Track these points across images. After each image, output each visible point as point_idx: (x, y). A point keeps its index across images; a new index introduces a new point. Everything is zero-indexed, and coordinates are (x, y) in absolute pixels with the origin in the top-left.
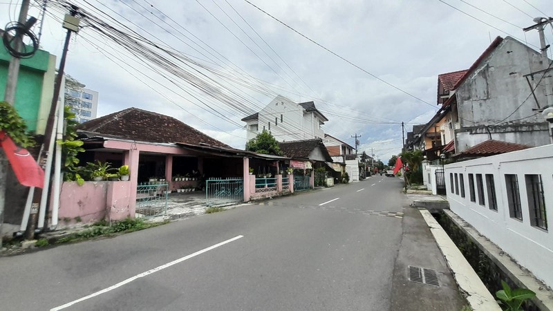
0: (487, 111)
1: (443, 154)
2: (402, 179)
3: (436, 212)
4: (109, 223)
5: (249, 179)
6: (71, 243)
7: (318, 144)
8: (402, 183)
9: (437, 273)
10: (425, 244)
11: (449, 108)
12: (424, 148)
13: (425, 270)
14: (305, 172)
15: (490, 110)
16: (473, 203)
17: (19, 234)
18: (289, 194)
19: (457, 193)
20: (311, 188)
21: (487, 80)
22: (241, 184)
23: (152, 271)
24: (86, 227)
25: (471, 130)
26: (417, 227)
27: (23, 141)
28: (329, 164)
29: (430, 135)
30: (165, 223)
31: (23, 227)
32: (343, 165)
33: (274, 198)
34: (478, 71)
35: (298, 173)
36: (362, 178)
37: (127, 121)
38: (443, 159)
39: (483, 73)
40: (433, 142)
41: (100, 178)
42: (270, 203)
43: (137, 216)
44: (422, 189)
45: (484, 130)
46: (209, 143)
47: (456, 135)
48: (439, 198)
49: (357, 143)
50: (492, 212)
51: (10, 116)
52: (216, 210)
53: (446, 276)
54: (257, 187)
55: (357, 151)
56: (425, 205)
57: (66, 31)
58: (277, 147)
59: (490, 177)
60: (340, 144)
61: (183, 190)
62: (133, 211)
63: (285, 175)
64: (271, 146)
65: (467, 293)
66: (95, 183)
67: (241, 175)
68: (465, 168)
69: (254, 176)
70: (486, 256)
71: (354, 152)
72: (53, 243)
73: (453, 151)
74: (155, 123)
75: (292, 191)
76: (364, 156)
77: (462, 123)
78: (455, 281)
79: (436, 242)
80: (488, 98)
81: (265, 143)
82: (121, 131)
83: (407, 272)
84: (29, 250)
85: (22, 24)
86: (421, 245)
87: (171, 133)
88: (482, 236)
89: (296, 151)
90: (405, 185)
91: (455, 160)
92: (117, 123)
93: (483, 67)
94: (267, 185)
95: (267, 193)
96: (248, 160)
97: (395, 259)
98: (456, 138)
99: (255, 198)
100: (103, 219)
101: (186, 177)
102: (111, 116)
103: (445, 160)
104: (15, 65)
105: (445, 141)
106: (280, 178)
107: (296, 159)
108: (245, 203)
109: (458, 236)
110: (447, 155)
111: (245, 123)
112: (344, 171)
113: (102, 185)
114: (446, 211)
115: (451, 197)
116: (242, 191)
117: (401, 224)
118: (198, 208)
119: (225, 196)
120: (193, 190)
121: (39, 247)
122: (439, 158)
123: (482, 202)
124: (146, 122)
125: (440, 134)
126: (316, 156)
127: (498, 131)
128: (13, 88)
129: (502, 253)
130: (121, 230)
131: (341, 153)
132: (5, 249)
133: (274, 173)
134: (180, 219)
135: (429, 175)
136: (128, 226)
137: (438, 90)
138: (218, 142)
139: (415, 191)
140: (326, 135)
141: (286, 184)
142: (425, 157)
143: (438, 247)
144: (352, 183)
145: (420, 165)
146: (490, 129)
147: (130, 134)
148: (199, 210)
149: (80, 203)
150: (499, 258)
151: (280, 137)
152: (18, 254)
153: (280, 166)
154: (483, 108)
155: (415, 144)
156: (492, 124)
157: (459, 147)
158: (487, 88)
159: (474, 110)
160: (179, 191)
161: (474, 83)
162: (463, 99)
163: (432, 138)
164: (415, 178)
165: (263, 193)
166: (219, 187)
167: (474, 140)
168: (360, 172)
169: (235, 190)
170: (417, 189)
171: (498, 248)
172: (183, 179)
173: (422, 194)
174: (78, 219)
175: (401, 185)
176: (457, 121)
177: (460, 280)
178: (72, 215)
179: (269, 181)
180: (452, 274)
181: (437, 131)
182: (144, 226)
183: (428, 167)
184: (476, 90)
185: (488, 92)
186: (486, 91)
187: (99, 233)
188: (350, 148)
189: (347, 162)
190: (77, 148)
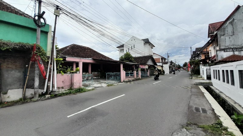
0: (233, 41)
1: (209, 61)
2: (190, 72)
3: (206, 87)
4: (73, 89)
5: (123, 73)
6: (62, 96)
7: (150, 57)
8: (190, 74)
9: (207, 109)
10: (201, 99)
11: (214, 40)
12: (201, 58)
13: (201, 108)
14: (145, 70)
15: (234, 40)
16: (224, 83)
17: (44, 93)
18: (139, 79)
19: (217, 79)
20: (148, 77)
21: (233, 26)
22: (120, 75)
23: (96, 105)
24: (65, 90)
25: (224, 50)
26: (198, 92)
27: (46, 59)
28: (156, 66)
29: (204, 52)
30: (93, 90)
31: (45, 90)
32: (162, 67)
33: (133, 80)
34: (229, 22)
35: (143, 70)
36: (170, 72)
37: (72, 49)
38: (210, 63)
39: (231, 23)
40: (205, 56)
41: (69, 72)
42: (132, 83)
43: (83, 87)
44: (200, 77)
45: (231, 50)
46: (104, 58)
47: (217, 52)
48: (208, 81)
49: (168, 57)
50: (232, 86)
51: (41, 50)
52: (111, 85)
53: (210, 111)
54: (126, 76)
55: (168, 60)
56: (201, 84)
57: (55, 16)
58: (133, 59)
59: (232, 72)
60: (160, 57)
61: (95, 77)
62: (81, 85)
63: (137, 71)
64: (130, 59)
65: (219, 116)
66: (68, 74)
67: (120, 71)
68: (220, 67)
69: (125, 71)
70: (229, 104)
71: (167, 61)
72: (56, 96)
73: (215, 60)
74: (82, 50)
75: (140, 78)
76: (171, 62)
77: (220, 47)
78: (215, 112)
79: (206, 98)
80: (233, 35)
81: (128, 57)
82: (71, 54)
83: (194, 109)
84: (48, 99)
85: (40, 14)
86: (200, 100)
87: (89, 54)
88: (227, 97)
89: (141, 61)
90: (191, 75)
91: (216, 64)
92: (68, 50)
93: (231, 20)
94: (130, 75)
95: (130, 78)
96: (122, 65)
97: (189, 104)
98: (217, 54)
99: (125, 81)
100: (71, 87)
101: (96, 72)
102: (66, 48)
103: (211, 64)
104: (39, 30)
105: (211, 55)
106: (135, 72)
107: (142, 64)
108: (122, 82)
109: (217, 97)
110: (212, 62)
111: (118, 49)
112: (162, 69)
113: (70, 75)
114: (211, 87)
115: (213, 81)
116: (120, 78)
117: (190, 92)
118: (103, 84)
119: (113, 80)
120: (99, 77)
121: (52, 97)
122: (208, 63)
123: (228, 82)
124: (79, 50)
125: (209, 52)
126: (150, 63)
127: (238, 50)
128: (39, 39)
129: (236, 103)
130: (78, 92)
131: (161, 61)
132: (40, 98)
133: (133, 71)
134: (98, 88)
135: (203, 71)
136: (80, 90)
137: (209, 31)
138: (107, 57)
139: (196, 78)
140: (154, 53)
141: (138, 75)
142: (201, 63)
143: (207, 100)
144: (166, 75)
145: (199, 66)
146: (234, 49)
147: (74, 55)
148: (104, 85)
149: (63, 82)
150: (234, 105)
151: (134, 55)
152: (45, 100)
153: (135, 67)
154: (231, 39)
155: (196, 57)
156: (235, 47)
157: (218, 58)
158: (233, 30)
159: (227, 40)
160: (94, 78)
161: (226, 27)
162: (221, 35)
163: (205, 54)
164: (196, 72)
165: (129, 79)
166: (111, 76)
167: (225, 55)
168: (170, 70)
169: (118, 77)
170: (197, 77)
171: (234, 101)
172: (95, 73)
173: (200, 79)
174: (63, 88)
175: (190, 75)
176: (218, 46)
177: (216, 112)
178: (61, 86)
179: (131, 74)
180: (213, 110)
181: (208, 50)
182: (86, 91)
183: (203, 67)
184: (228, 31)
185: (233, 32)
186: (232, 31)
187: (71, 93)
188: (165, 59)
189: (164, 65)
190: (61, 61)
